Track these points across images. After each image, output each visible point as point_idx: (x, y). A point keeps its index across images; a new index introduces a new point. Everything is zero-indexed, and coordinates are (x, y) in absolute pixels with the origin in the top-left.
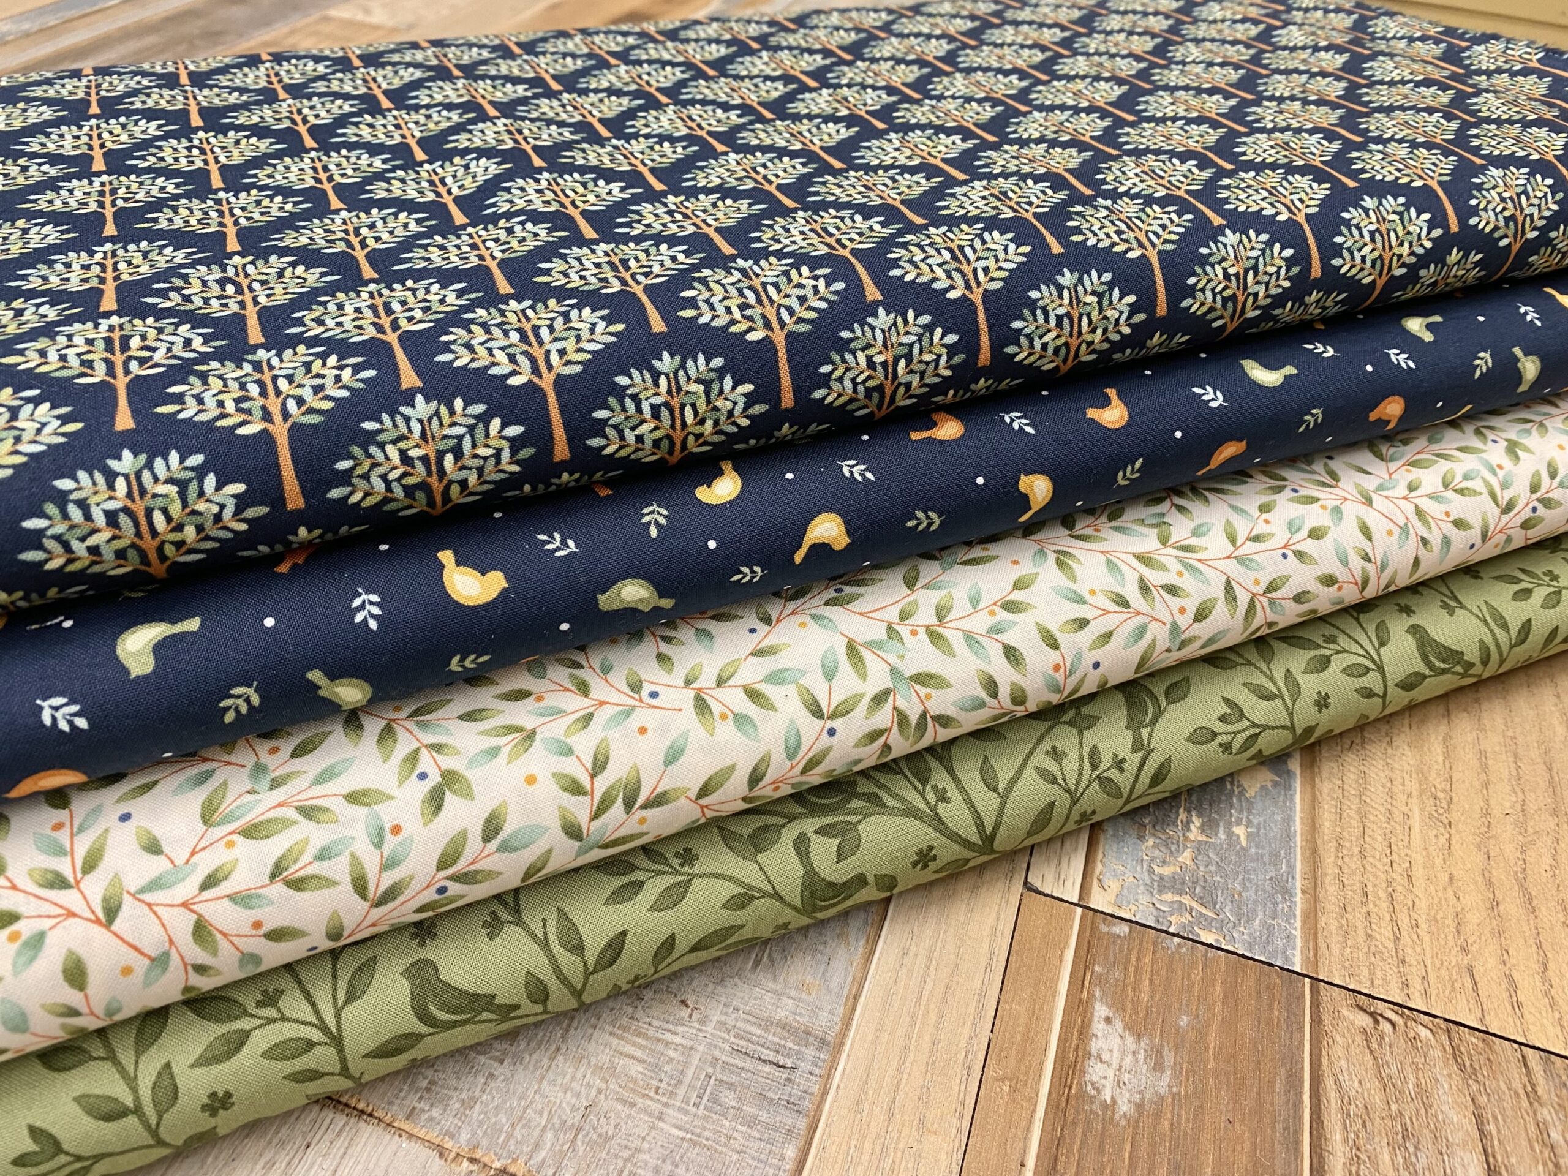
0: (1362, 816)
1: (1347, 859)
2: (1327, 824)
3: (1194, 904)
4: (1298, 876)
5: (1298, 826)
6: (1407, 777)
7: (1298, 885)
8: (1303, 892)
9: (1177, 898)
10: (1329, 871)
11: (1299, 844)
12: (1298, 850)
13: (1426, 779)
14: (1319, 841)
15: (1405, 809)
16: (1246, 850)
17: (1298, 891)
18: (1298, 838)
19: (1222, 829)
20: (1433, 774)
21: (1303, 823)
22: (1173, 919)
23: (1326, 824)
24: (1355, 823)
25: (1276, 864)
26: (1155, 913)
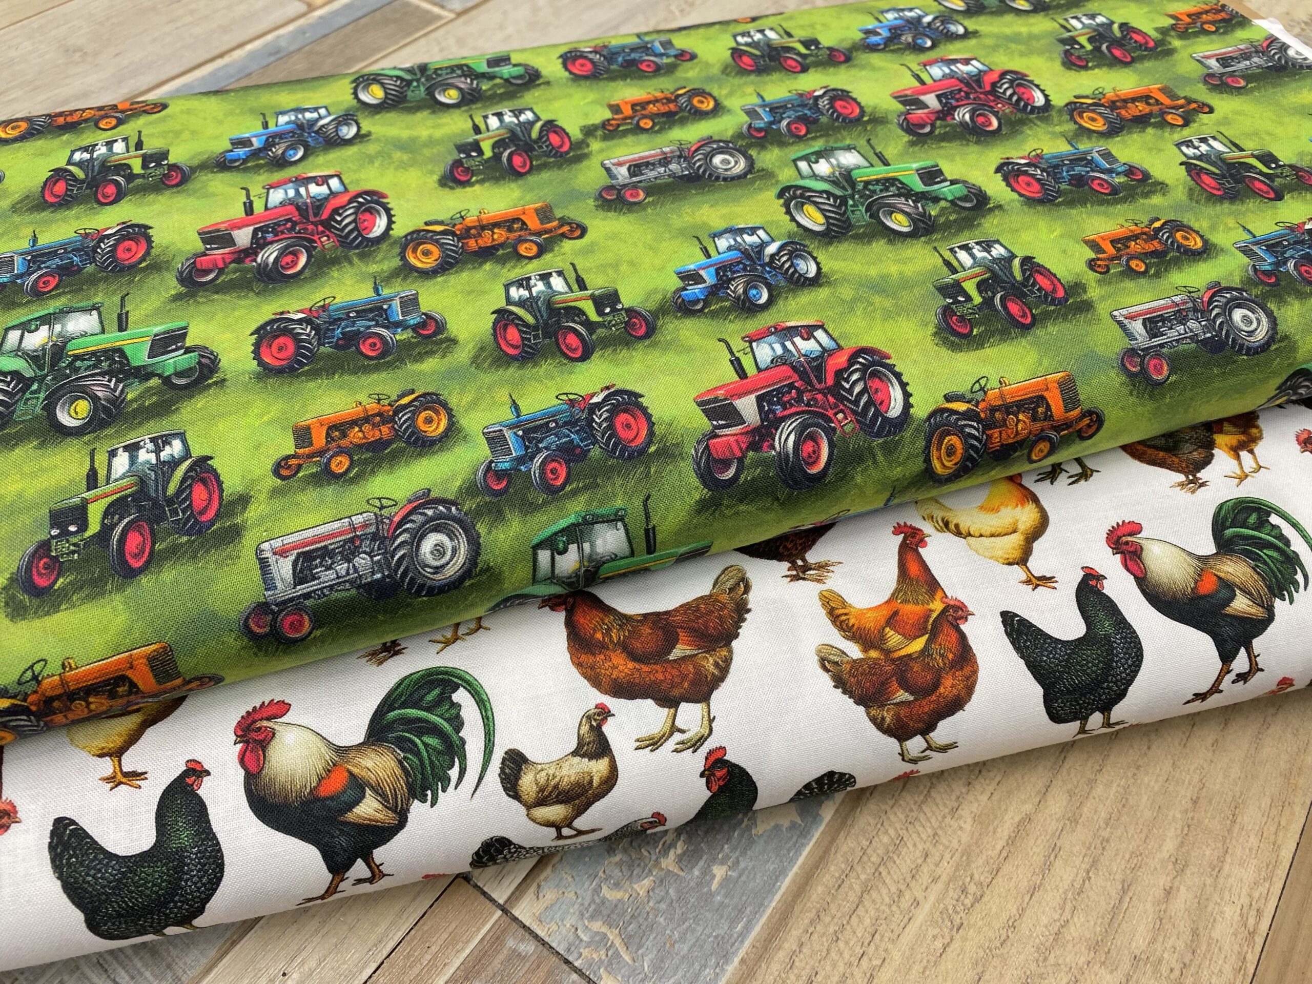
0: (866, 889)
1: (815, 937)
2: (820, 889)
3: (618, 942)
4: (747, 943)
5: (786, 883)
6: (947, 856)
7: (742, 953)
8: (743, 961)
9: (604, 929)
10: (786, 945)
11: (773, 904)
12: (769, 911)
13: (968, 864)
14: (797, 909)
15: (919, 895)
16: (711, 895)
17: (737, 960)
18: (777, 897)
19: (701, 863)
20: (980, 861)
21: (794, 881)
22: (585, 952)
23: (818, 891)
24: (852, 897)
25: (733, 922)
26: (571, 936)
